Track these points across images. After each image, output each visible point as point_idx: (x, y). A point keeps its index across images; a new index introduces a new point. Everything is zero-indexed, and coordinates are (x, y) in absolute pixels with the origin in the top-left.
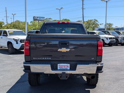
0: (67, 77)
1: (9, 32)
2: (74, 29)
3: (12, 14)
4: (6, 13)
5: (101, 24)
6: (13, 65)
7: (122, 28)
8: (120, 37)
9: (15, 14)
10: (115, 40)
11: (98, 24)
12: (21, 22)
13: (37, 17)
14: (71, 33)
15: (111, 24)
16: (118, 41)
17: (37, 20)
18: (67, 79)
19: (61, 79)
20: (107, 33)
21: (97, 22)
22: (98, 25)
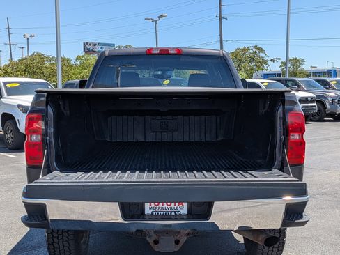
0: (177, 242)
1: (8, 86)
2: (198, 72)
3: (24, 36)
4: (9, 34)
5: (272, 60)
6: (12, 185)
7: (329, 71)
8: (331, 97)
9: (31, 36)
10: (315, 104)
11: (266, 58)
12: (48, 57)
13: (95, 45)
14: (189, 86)
15: (299, 61)
16: (325, 108)
17: (94, 52)
18: (177, 248)
19: (157, 248)
20: (290, 85)
21: (262, 55)
22: (266, 63)
